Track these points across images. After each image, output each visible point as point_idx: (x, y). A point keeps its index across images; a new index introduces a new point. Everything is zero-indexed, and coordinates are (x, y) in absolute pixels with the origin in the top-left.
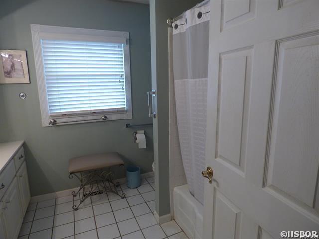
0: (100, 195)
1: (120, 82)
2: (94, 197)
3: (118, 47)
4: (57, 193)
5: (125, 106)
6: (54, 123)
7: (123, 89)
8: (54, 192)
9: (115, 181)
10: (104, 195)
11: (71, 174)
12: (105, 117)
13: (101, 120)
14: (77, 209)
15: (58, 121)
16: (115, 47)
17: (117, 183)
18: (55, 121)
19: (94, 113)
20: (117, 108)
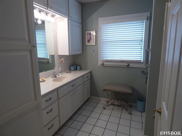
0: (119, 107)
1: (140, 44)
2: (116, 107)
3: (141, 23)
4: (100, 98)
5: (142, 60)
6: (103, 65)
7: (141, 48)
8: (99, 97)
9: (130, 103)
10: (121, 108)
11: (104, 90)
12: (129, 64)
13: (126, 66)
14: (105, 109)
15: (105, 63)
16: (139, 23)
17: (130, 105)
18: (103, 64)
19: (122, 61)
20: (136, 60)
